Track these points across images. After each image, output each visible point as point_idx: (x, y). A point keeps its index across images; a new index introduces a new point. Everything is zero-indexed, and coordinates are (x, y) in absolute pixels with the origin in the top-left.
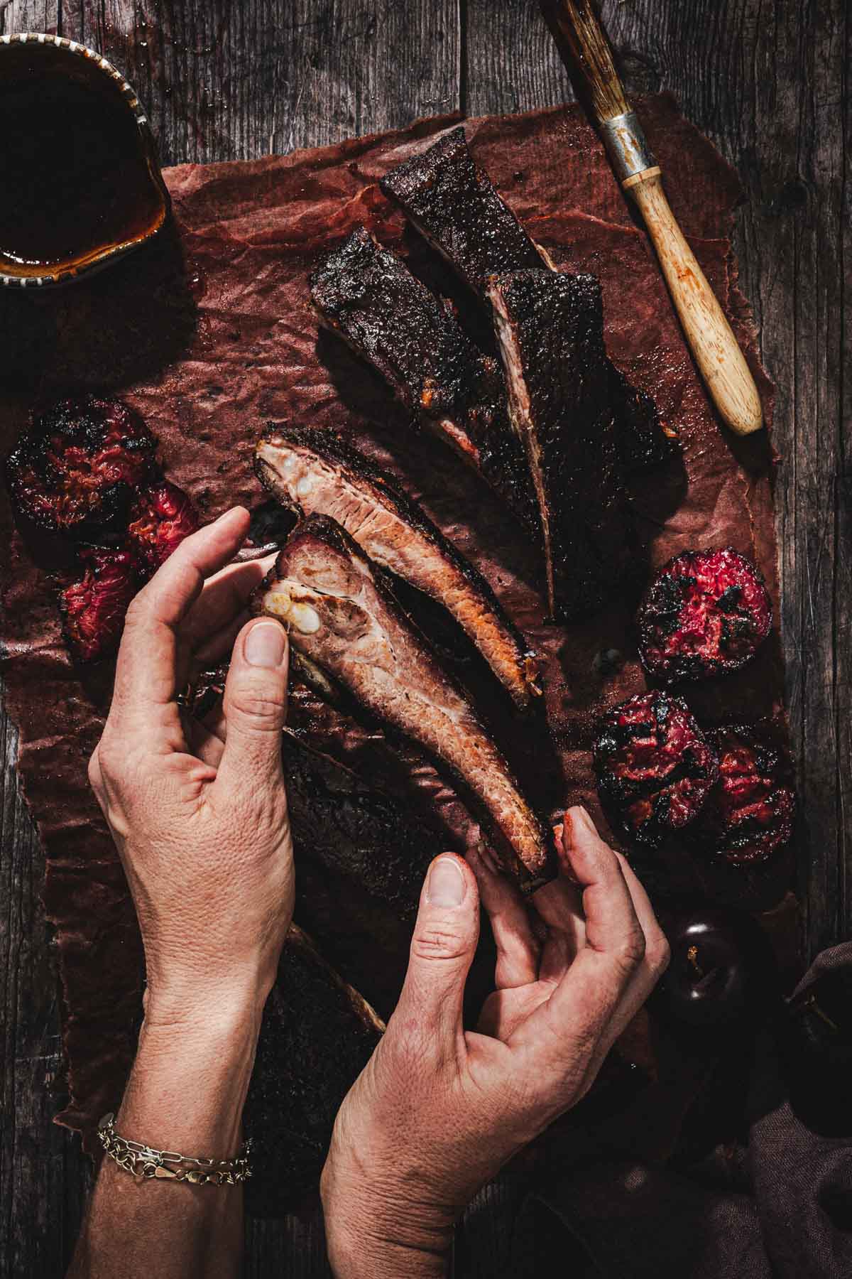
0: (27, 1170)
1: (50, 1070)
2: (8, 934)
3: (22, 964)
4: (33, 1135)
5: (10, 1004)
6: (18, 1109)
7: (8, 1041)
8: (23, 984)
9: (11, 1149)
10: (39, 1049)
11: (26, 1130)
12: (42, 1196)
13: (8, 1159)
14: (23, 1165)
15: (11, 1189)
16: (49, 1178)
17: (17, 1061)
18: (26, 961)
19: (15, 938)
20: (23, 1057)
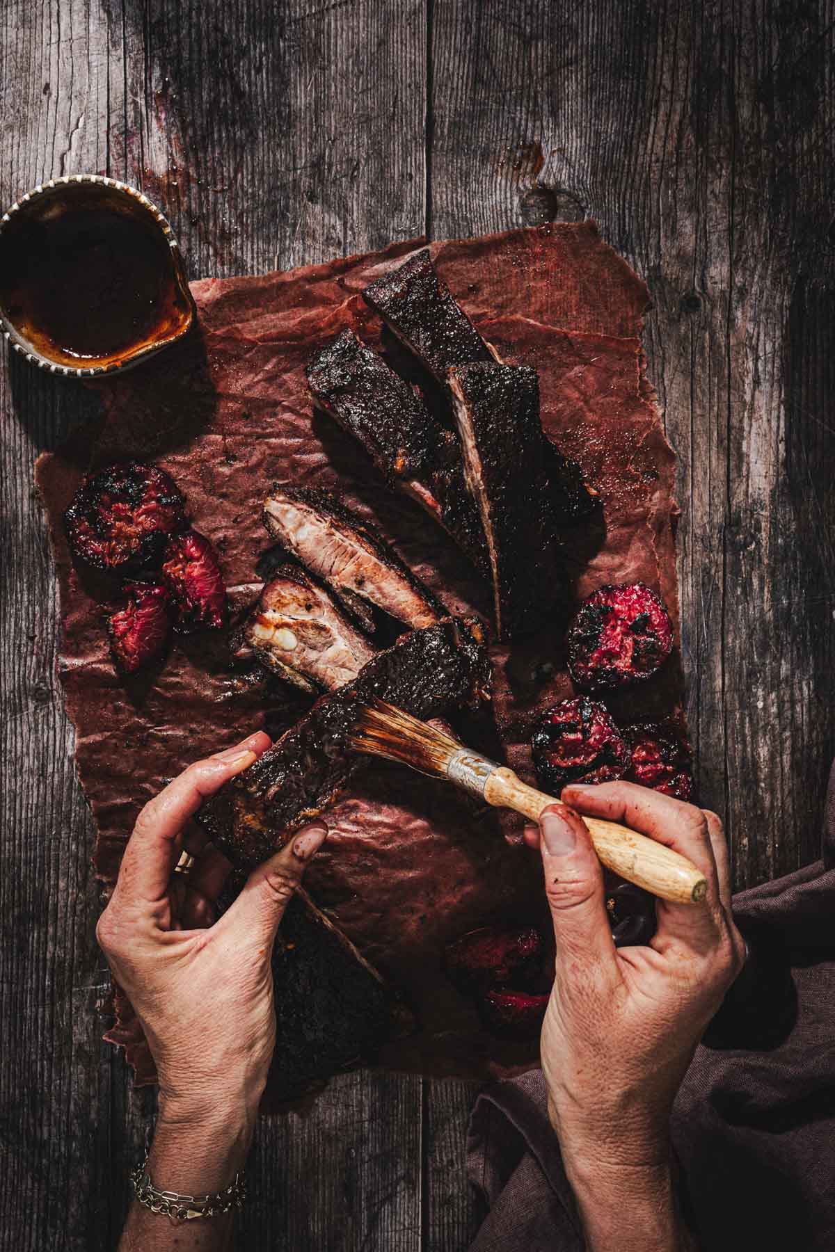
0: (82, 1076)
1: (101, 997)
2: (67, 889)
3: (78, 913)
4: (87, 1048)
5: (69, 944)
6: (75, 1028)
7: (67, 974)
8: (79, 929)
9: (69, 1058)
10: (91, 980)
11: (80, 1045)
12: (94, 1097)
13: (67, 1067)
14: (78, 1072)
15: (69, 1092)
16: (100, 1082)
17: (74, 989)
18: (82, 911)
19: (73, 893)
20: (78, 986)
